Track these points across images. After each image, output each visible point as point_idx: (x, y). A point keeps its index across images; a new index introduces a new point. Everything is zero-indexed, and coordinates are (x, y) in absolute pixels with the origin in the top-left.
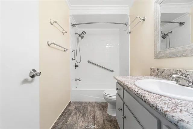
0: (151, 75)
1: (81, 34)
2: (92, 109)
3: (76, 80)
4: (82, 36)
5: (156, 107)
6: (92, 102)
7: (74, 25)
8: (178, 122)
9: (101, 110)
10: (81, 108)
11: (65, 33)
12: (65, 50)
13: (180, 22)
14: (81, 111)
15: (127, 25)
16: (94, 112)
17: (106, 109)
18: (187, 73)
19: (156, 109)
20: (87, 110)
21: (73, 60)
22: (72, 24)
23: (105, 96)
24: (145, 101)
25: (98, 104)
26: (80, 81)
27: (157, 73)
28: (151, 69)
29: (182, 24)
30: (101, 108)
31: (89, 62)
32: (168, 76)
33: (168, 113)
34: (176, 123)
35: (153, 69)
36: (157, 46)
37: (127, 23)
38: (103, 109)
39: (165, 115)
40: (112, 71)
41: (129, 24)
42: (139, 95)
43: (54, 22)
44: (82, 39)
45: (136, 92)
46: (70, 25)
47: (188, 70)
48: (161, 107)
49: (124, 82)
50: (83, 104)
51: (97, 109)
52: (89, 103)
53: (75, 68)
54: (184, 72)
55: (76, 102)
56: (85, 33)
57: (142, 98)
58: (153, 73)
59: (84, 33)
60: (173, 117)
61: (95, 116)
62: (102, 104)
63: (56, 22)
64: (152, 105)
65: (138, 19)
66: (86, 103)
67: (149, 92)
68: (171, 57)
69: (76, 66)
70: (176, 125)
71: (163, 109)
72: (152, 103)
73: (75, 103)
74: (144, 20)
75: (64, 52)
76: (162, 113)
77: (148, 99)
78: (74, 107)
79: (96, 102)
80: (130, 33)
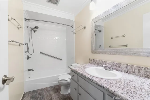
0: (90, 63)
1: (34, 28)
2: (48, 94)
3: (28, 71)
4: (34, 30)
5: (103, 86)
6: (47, 88)
7: (27, 20)
8: (114, 92)
9: (55, 92)
10: (37, 96)
11: (21, 28)
12: (20, 44)
13: (99, 30)
14: (38, 99)
15: (73, 27)
16: (51, 96)
17: (59, 91)
18: (107, 63)
19: (103, 87)
20: (43, 96)
21: (26, 52)
22: (25, 18)
23: (59, 81)
24: (97, 84)
25: (52, 88)
26: (33, 71)
27: (93, 62)
28: (89, 59)
29: (100, 31)
30: (55, 91)
31: (41, 53)
32: (99, 63)
33: (109, 89)
34: (113, 93)
35: (90, 60)
36: (93, 46)
37: (73, 26)
38: (57, 91)
39: (108, 90)
40: (61, 60)
41: (74, 27)
42: (92, 81)
43: (12, 19)
44: (34, 33)
45: (90, 78)
46: (24, 19)
47: (107, 61)
48: (106, 86)
49: (79, 71)
50: (38, 92)
51: (52, 93)
52: (43, 90)
53: (28, 60)
54: (106, 62)
55: (31, 91)
56: (38, 27)
57: (95, 82)
58: (91, 62)
59: (36, 27)
60: (111, 90)
61: (52, 99)
62: (56, 87)
63: (14, 19)
64: (101, 86)
65: (82, 27)
66: (41, 90)
67: (96, 77)
68: (100, 54)
69: (28, 58)
70: (113, 94)
71: (107, 87)
72: (101, 85)
73: (29, 93)
74: (85, 28)
75: (19, 47)
76: (107, 89)
77: (98, 82)
78: (30, 97)
79: (50, 87)
80: (75, 33)
